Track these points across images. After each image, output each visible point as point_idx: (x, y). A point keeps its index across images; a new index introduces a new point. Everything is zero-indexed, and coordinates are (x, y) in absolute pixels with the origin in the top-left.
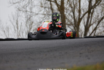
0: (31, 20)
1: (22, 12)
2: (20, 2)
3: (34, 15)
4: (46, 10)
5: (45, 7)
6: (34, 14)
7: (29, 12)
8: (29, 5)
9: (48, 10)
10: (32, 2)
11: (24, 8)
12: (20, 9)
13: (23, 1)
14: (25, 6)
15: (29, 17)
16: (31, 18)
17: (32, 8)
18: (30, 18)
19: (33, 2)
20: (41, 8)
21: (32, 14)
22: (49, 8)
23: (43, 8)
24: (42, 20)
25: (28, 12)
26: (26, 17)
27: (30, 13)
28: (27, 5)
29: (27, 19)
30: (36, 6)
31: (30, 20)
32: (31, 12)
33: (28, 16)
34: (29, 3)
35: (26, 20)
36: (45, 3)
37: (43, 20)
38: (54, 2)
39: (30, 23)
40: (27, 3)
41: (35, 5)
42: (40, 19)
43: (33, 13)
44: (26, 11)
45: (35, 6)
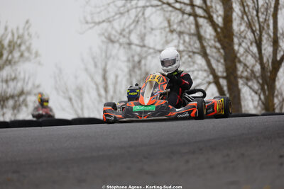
0: (143, 68)
1: (117, 45)
2: (114, 20)
3: (150, 54)
4: (184, 41)
5: (180, 33)
6: (151, 51)
7: (137, 45)
10: (145, 19)
11: (124, 36)
12: (112, 37)
13: (120, 17)
14: (127, 30)
15: (137, 59)
16: (143, 62)
17: (145, 35)
18: (139, 62)
19: (147, 20)
20: (169, 34)
21: (146, 52)
22: (190, 35)
23: (175, 36)
25: (133, 47)
26: (128, 61)
27: (138, 49)
28: (132, 27)
29: (130, 65)
30: (157, 29)
31: (140, 69)
32: (143, 46)
33: (133, 56)
34: (138, 22)
35: (127, 67)
36: (182, 21)
38: (204, 17)
39: (141, 75)
41: (154, 27)
43: (150, 48)
44: (130, 44)
45: (152, 29)
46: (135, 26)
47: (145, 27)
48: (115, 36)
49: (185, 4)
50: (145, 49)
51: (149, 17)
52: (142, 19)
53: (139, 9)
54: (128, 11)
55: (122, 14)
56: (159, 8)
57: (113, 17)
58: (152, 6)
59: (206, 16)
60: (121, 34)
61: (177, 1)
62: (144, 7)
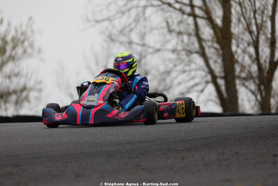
0: (143, 67)
1: (117, 44)
2: (115, 19)
3: (150, 53)
4: (182, 41)
5: (180, 33)
6: (150, 50)
7: (138, 44)
8: (138, 27)
9: (189, 39)
10: (145, 19)
11: (125, 35)
12: (113, 37)
13: (121, 17)
14: (128, 29)
16: (143, 61)
17: (145, 34)
19: (148, 20)
21: (146, 51)
22: (189, 35)
24: (171, 65)
25: (134, 46)
28: (133, 26)
30: (156, 28)
32: (144, 45)
36: (181, 22)
37: (175, 66)
38: (203, 18)
40: (131, 20)
42: (167, 63)
43: (149, 47)
44: (130, 43)
45: (152, 29)
46: (136, 26)
47: (145, 27)
48: (116, 35)
49: (184, 4)
50: (145, 48)
51: (149, 17)
52: (142, 19)
53: (139, 9)
54: (129, 10)
55: (123, 13)
56: (159, 8)
57: (114, 15)
58: (152, 6)
59: (205, 16)
60: (121, 32)
61: (177, 2)
62: (145, 7)
